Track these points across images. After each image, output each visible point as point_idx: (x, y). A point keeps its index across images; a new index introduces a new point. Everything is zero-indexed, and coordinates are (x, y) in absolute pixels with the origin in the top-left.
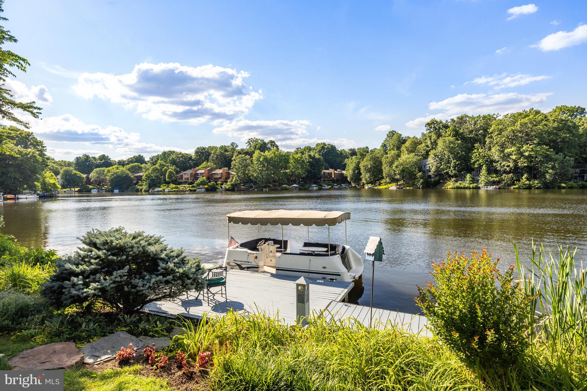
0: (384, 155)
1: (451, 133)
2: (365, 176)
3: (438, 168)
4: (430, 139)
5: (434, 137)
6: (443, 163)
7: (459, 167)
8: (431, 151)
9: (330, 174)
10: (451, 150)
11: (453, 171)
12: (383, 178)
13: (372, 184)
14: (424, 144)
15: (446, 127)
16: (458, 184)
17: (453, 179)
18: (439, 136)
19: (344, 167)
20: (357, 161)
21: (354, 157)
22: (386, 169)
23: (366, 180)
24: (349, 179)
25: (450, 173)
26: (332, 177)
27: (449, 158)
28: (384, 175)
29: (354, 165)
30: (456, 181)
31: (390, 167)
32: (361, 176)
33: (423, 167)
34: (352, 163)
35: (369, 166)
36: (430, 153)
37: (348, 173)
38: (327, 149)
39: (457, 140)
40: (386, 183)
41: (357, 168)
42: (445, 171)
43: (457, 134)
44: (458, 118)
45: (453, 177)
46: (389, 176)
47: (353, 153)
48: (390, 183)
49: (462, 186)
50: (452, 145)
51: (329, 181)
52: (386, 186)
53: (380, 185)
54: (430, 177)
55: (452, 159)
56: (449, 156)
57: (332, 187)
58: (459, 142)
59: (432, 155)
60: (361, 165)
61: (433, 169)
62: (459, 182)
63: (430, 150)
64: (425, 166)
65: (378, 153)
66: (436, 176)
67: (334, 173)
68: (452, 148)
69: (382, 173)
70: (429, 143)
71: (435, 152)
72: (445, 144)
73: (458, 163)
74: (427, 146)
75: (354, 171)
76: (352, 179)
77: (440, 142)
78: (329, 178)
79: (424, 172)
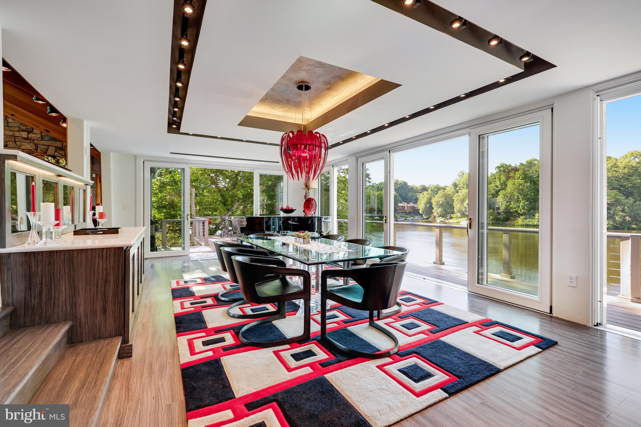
0: (456, 194)
1: (520, 176)
2: (437, 211)
3: (507, 207)
4: (500, 180)
5: (503, 178)
6: (512, 202)
7: (528, 207)
8: (501, 191)
9: (403, 207)
10: (521, 191)
11: (522, 210)
12: (453, 213)
13: (443, 217)
14: (493, 185)
15: (516, 170)
16: (527, 222)
17: (522, 217)
18: (508, 178)
19: (416, 201)
20: (428, 196)
21: (425, 193)
22: (457, 206)
23: (438, 214)
24: (420, 212)
25: (519, 212)
26: (405, 209)
27: (518, 198)
28: (455, 210)
29: (426, 200)
30: (526, 219)
31: (461, 204)
32: (433, 211)
33: (492, 204)
34: (423, 198)
35: (441, 202)
36: (499, 193)
37: (421, 206)
38: (399, 184)
39: (526, 182)
40: (457, 218)
41: (429, 202)
42: (514, 210)
43: (526, 177)
44: (527, 162)
45: (522, 215)
46: (459, 211)
47: (424, 189)
48: (462, 218)
49: (531, 223)
50: (521, 187)
51: (402, 213)
52: (457, 221)
53: (451, 218)
54: (499, 214)
55: (521, 199)
56: (518, 196)
57: (406, 219)
58: (529, 184)
59: (501, 195)
60: (433, 201)
61: (502, 208)
62: (528, 220)
63: (499, 191)
64: (494, 204)
65: (450, 191)
66: (505, 213)
67: (407, 206)
68: (522, 190)
69: (454, 208)
70: (498, 183)
71: (504, 192)
72: (514, 186)
73: (527, 203)
74: (497, 186)
75: (426, 205)
76: (423, 211)
77: (510, 184)
78: (402, 211)
79: (494, 209)
